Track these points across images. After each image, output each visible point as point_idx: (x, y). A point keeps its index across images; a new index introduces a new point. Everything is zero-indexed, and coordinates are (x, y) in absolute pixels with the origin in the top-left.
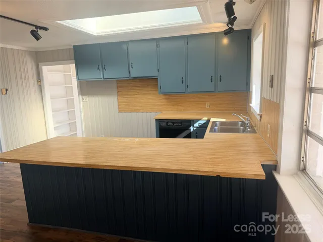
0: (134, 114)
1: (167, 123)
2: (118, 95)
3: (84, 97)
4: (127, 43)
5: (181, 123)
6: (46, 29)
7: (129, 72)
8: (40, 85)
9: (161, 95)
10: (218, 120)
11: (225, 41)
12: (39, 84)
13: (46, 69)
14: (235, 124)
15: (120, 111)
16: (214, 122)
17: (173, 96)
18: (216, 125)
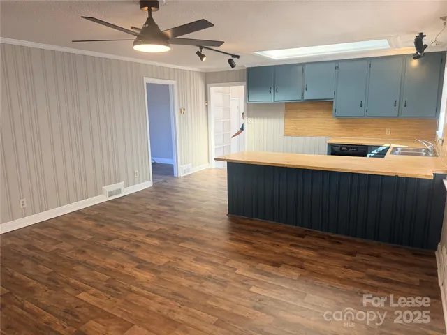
0: (300, 138)
1: (341, 148)
2: (285, 117)
3: (249, 119)
4: (303, 64)
5: (357, 148)
6: (238, 57)
7: (302, 94)
8: (207, 106)
9: (335, 119)
10: (399, 146)
11: (415, 63)
12: (206, 104)
13: (213, 90)
14: (418, 150)
15: (286, 134)
16: (394, 148)
17: (346, 120)
18: (397, 150)
